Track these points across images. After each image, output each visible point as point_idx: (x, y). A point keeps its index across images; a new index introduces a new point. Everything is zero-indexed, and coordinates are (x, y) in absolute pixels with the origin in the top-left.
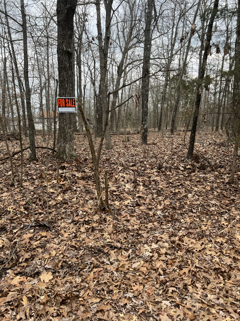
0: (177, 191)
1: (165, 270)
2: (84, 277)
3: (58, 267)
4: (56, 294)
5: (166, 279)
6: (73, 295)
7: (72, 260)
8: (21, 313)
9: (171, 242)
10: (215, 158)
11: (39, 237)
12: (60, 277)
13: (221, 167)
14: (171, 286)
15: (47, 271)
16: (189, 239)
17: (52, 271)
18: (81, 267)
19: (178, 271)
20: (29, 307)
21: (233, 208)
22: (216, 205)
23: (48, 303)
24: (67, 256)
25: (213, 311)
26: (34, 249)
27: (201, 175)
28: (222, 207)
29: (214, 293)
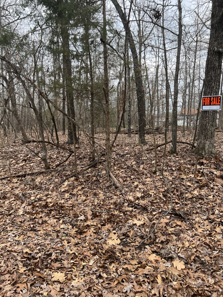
2: (217, 280)
3: (190, 259)
4: (188, 285)
6: (205, 294)
7: (205, 257)
8: (155, 289)
11: (174, 225)
12: (191, 270)
15: (180, 259)
17: (185, 261)
18: (214, 268)
20: (162, 286)
23: (180, 291)
24: (200, 252)
26: (169, 234)
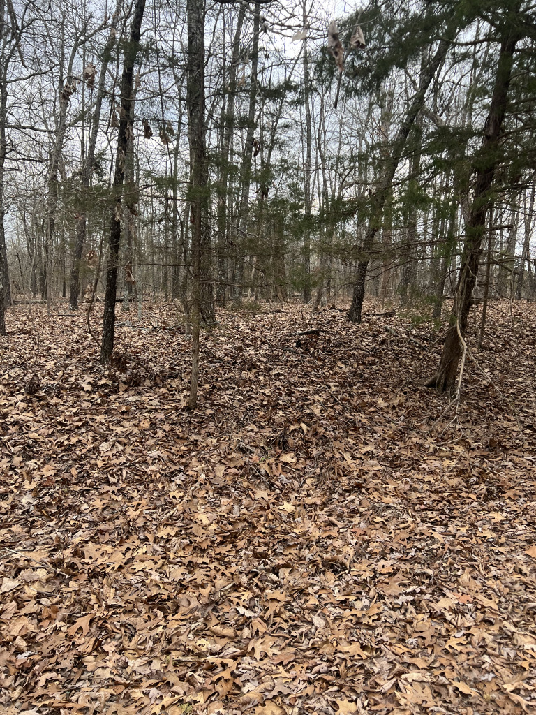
0: (74, 440)
1: (34, 637)
5: (32, 657)
9: (55, 565)
10: (161, 359)
13: (172, 377)
14: (46, 671)
16: (98, 546)
19: (64, 629)
21: (194, 459)
22: (159, 459)
25: (137, 694)
27: (130, 399)
28: (172, 461)
29: (142, 652)
